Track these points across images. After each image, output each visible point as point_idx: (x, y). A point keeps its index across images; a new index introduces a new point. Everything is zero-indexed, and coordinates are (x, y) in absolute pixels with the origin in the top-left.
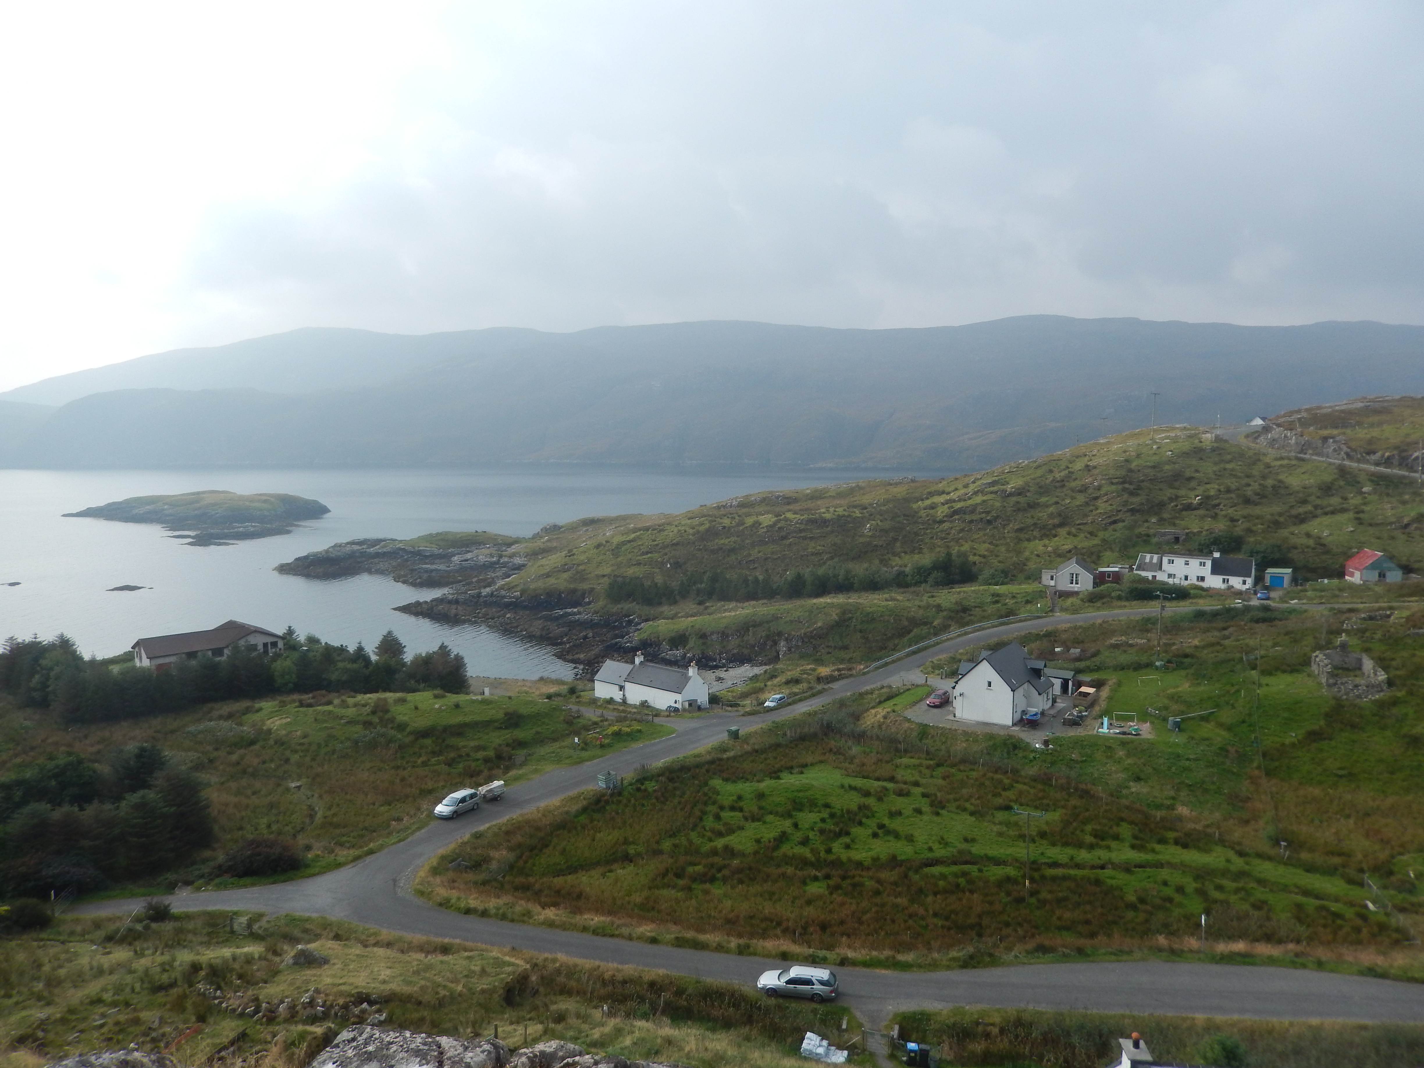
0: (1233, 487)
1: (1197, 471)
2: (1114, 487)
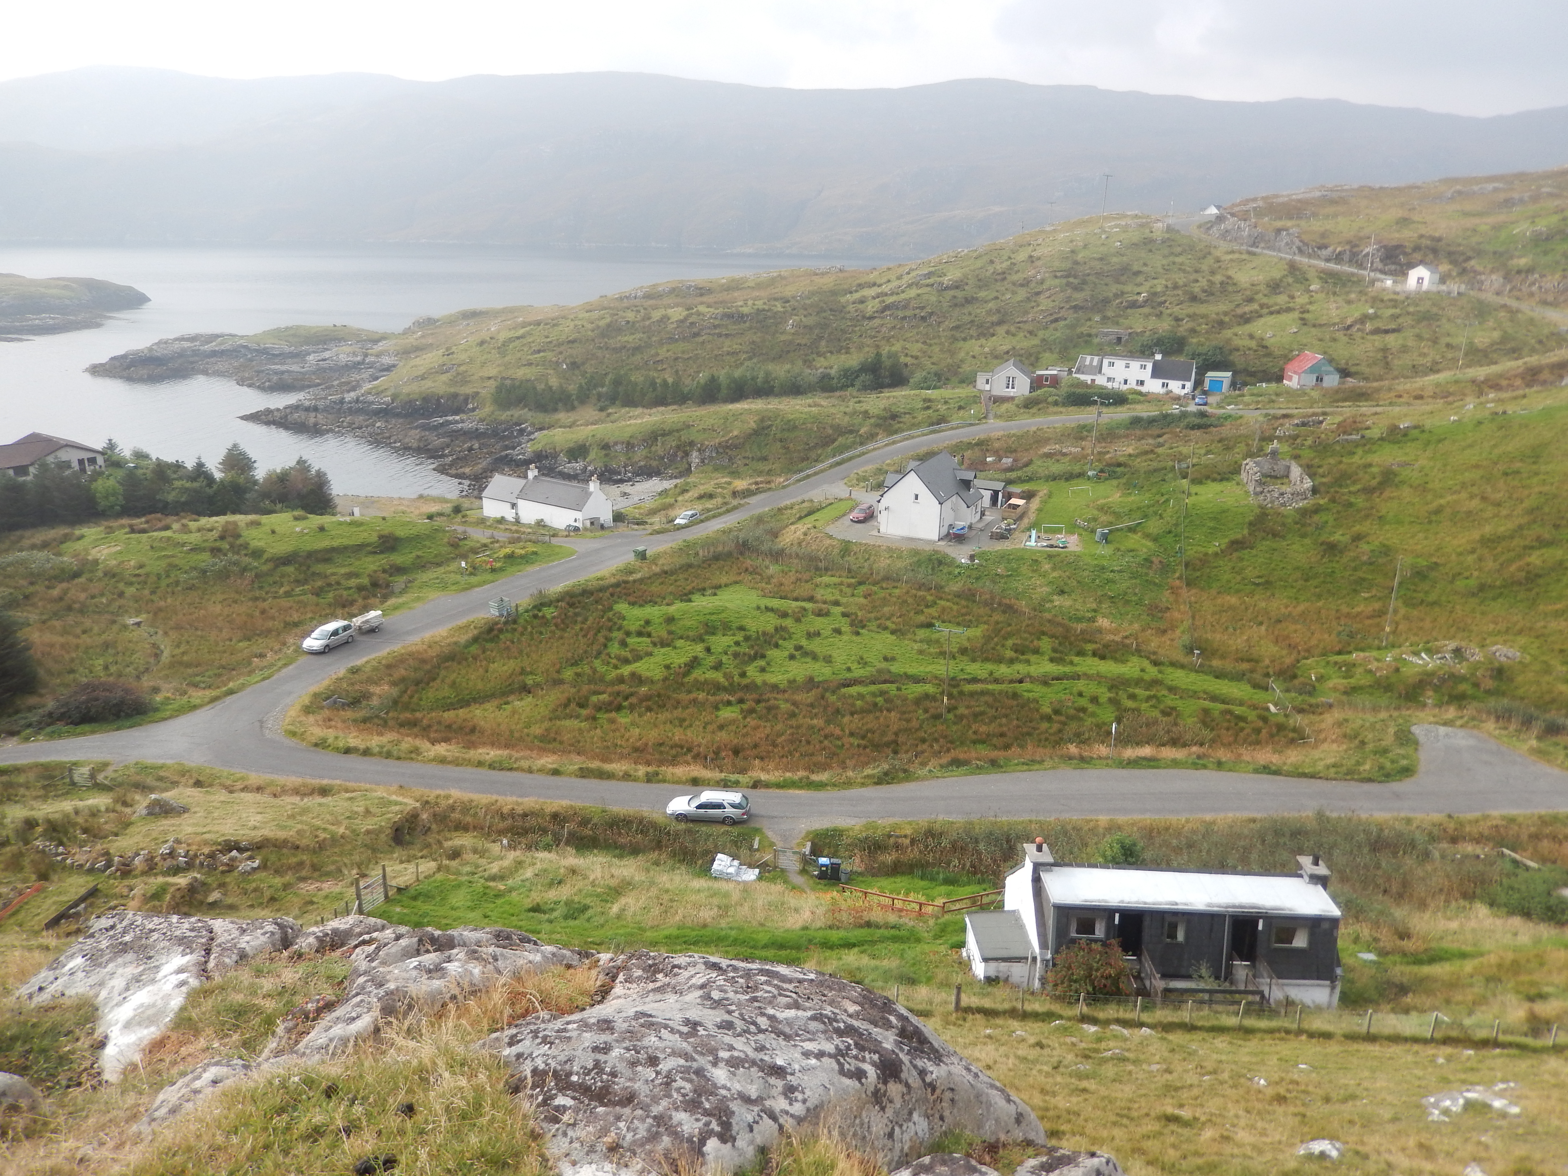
0: (1181, 283)
1: (1145, 265)
2: (1057, 281)
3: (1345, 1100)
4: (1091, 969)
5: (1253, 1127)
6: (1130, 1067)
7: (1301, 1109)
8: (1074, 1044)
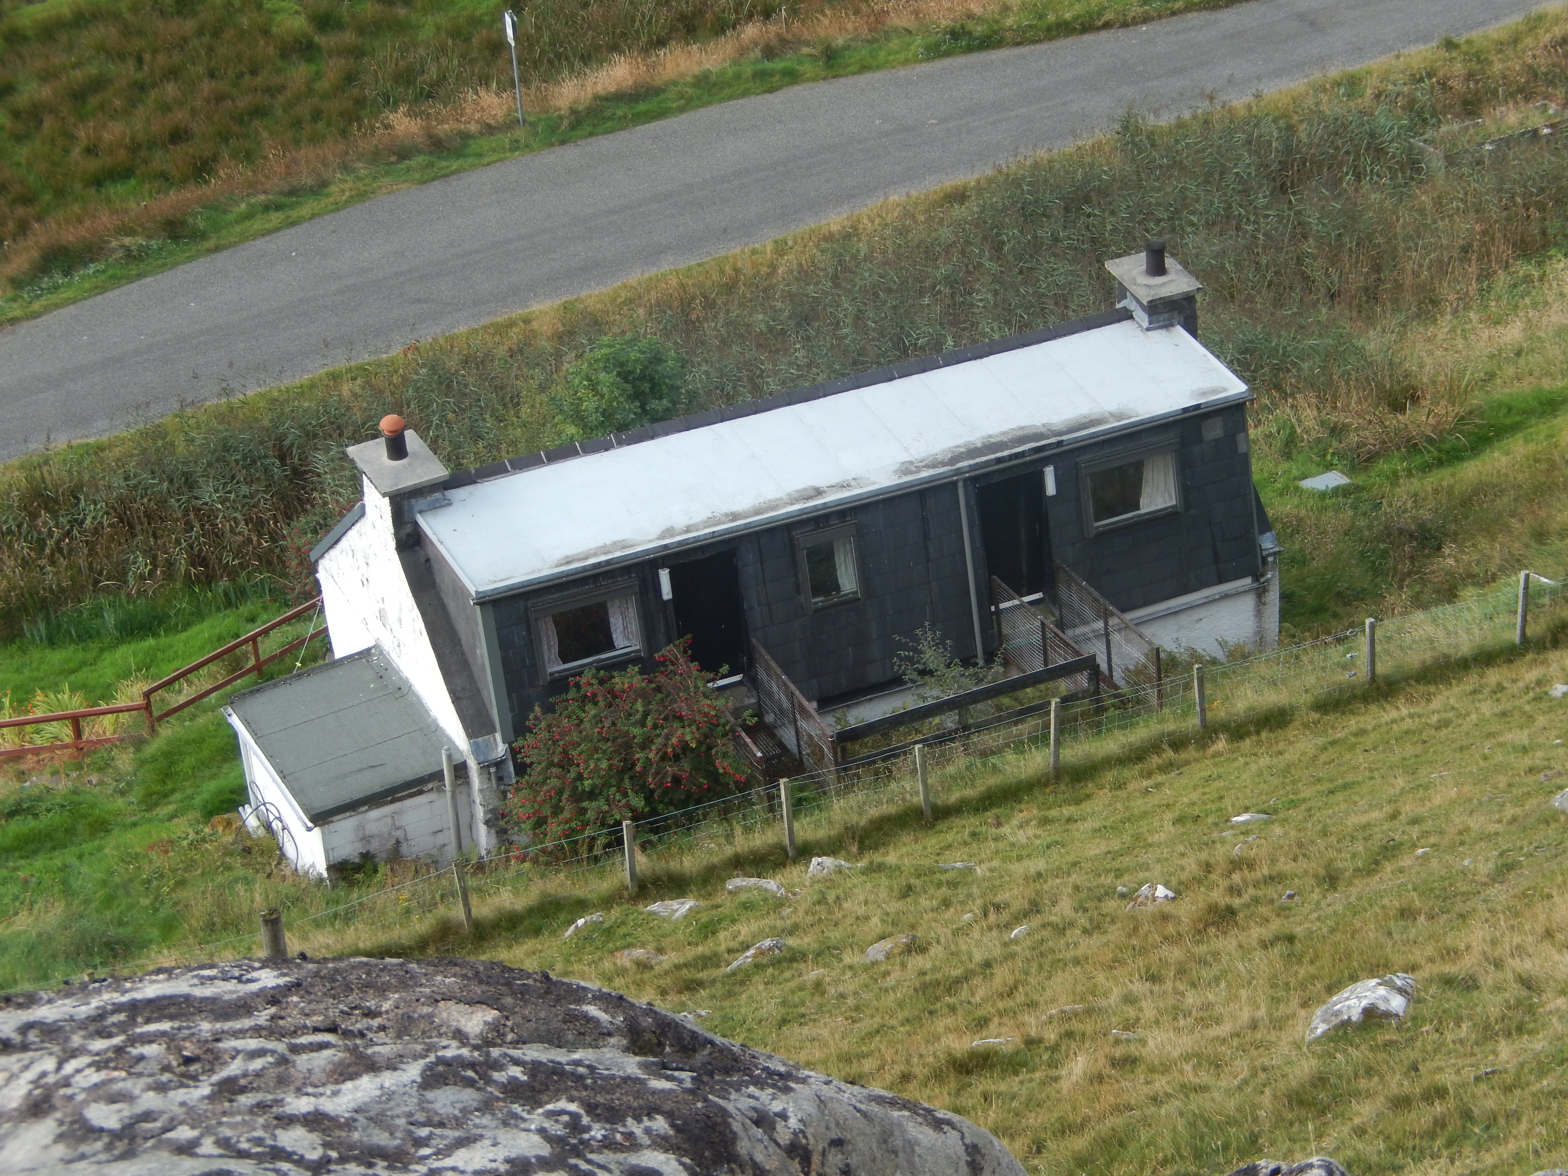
3: (1373, 866)
4: (626, 746)
5: (1176, 1012)
6: (813, 973)
7: (1276, 925)
8: (643, 966)
